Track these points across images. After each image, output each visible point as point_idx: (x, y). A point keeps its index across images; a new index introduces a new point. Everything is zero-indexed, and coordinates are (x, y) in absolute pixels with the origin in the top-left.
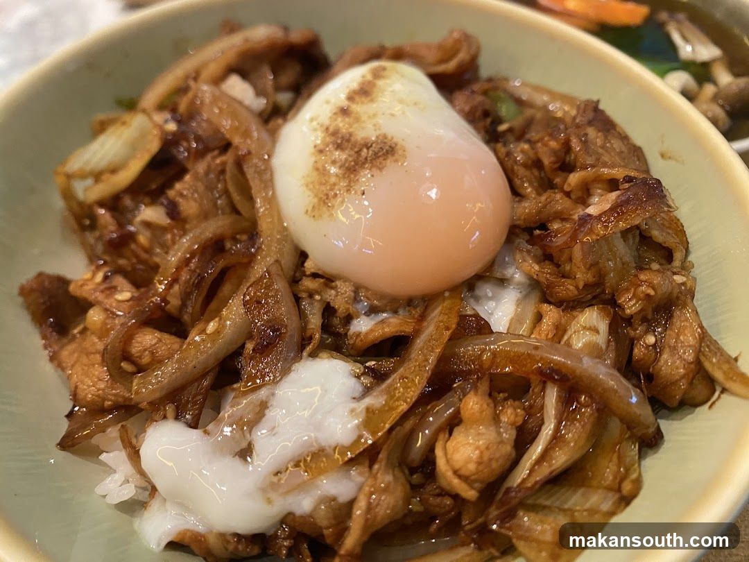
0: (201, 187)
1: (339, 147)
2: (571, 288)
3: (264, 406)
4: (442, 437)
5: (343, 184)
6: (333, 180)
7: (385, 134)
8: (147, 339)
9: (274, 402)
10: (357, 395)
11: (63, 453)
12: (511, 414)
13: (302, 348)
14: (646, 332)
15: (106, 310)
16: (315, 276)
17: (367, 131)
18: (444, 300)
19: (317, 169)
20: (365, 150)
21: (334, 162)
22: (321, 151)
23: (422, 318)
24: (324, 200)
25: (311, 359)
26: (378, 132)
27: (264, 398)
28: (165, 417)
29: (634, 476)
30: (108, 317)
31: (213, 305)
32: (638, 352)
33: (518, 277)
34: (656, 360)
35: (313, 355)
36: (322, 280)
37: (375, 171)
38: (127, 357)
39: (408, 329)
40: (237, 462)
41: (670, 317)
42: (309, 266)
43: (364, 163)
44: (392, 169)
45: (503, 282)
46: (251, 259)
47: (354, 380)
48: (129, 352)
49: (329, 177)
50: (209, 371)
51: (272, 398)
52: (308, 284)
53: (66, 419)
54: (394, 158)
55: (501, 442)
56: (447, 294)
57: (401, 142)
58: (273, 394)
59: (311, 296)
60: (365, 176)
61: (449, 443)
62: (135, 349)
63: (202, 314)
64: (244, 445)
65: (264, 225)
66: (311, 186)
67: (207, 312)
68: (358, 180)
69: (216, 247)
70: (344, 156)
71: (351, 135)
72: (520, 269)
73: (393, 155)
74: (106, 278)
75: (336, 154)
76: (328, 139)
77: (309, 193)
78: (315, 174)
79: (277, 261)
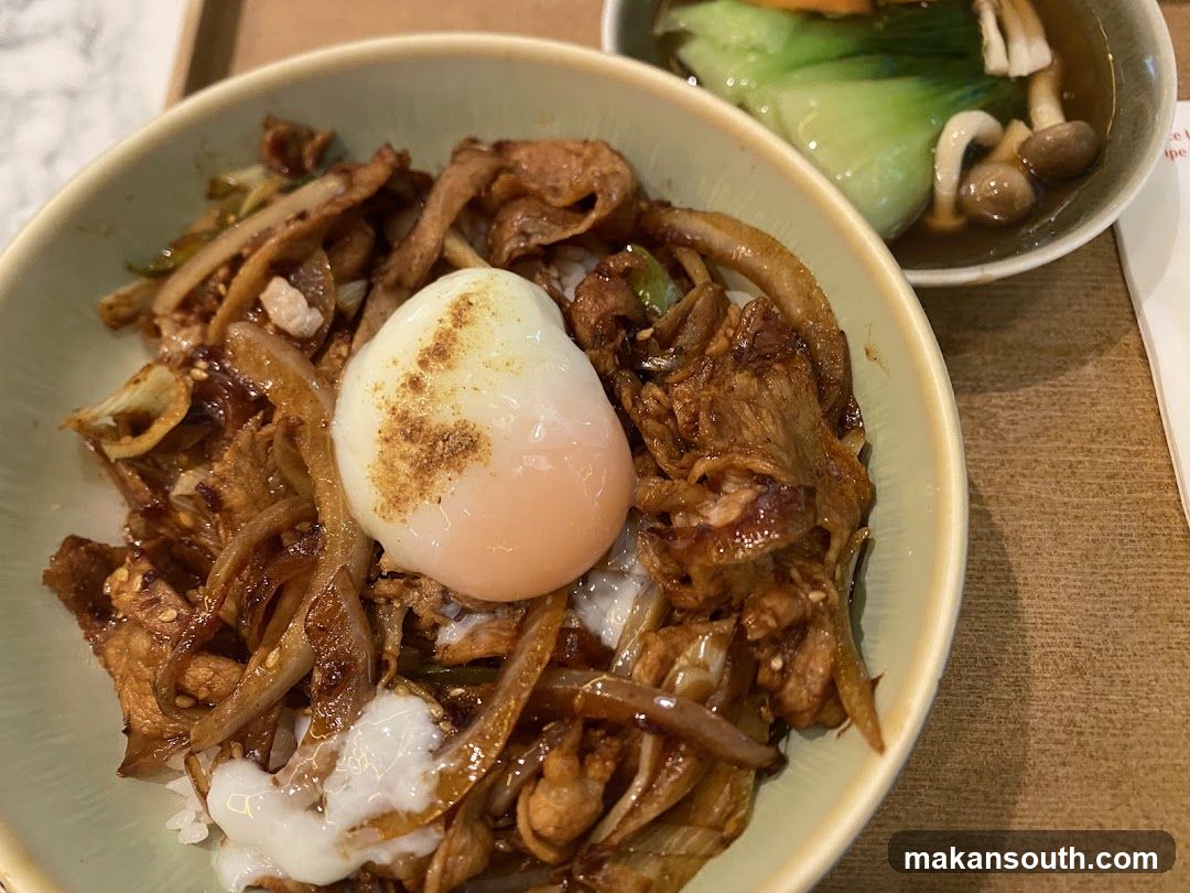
0: (246, 467)
1: (409, 438)
2: (690, 598)
3: (334, 757)
4: (526, 791)
5: (414, 485)
6: (402, 479)
7: (465, 421)
8: (202, 672)
9: (345, 751)
10: (434, 746)
11: (126, 779)
12: (599, 770)
13: (376, 681)
14: (774, 655)
15: (151, 633)
16: (393, 575)
17: (442, 415)
18: (545, 610)
19: (384, 462)
20: (441, 443)
21: (403, 457)
22: (387, 440)
23: (520, 630)
24: (396, 501)
25: (387, 691)
26: (458, 418)
27: (335, 749)
28: (232, 757)
29: (741, 813)
30: (153, 643)
31: (273, 623)
32: (763, 676)
33: (638, 570)
34: (782, 687)
35: (390, 686)
36: (402, 581)
37: (452, 473)
38: (180, 691)
39: (501, 649)
40: (310, 817)
41: (804, 636)
42: (386, 563)
43: (441, 460)
44: (473, 467)
45: (621, 575)
46: (313, 566)
47: (431, 727)
48: (184, 686)
49: (399, 476)
50: (276, 704)
51: (342, 747)
52: (385, 587)
53: (124, 735)
54: (476, 456)
55: (586, 801)
56: (549, 601)
57: (485, 432)
58: (344, 743)
59: (389, 601)
60: (441, 477)
61: (532, 799)
62: (189, 684)
63: (260, 643)
64: (317, 797)
65: (327, 516)
66: (377, 482)
67: (266, 636)
68: (432, 482)
69: (272, 545)
70: (414, 450)
71: (422, 421)
72: (640, 563)
73: (475, 451)
74: (145, 585)
75: (406, 447)
76: (396, 425)
77: (376, 490)
78: (381, 466)
79: (343, 568)
